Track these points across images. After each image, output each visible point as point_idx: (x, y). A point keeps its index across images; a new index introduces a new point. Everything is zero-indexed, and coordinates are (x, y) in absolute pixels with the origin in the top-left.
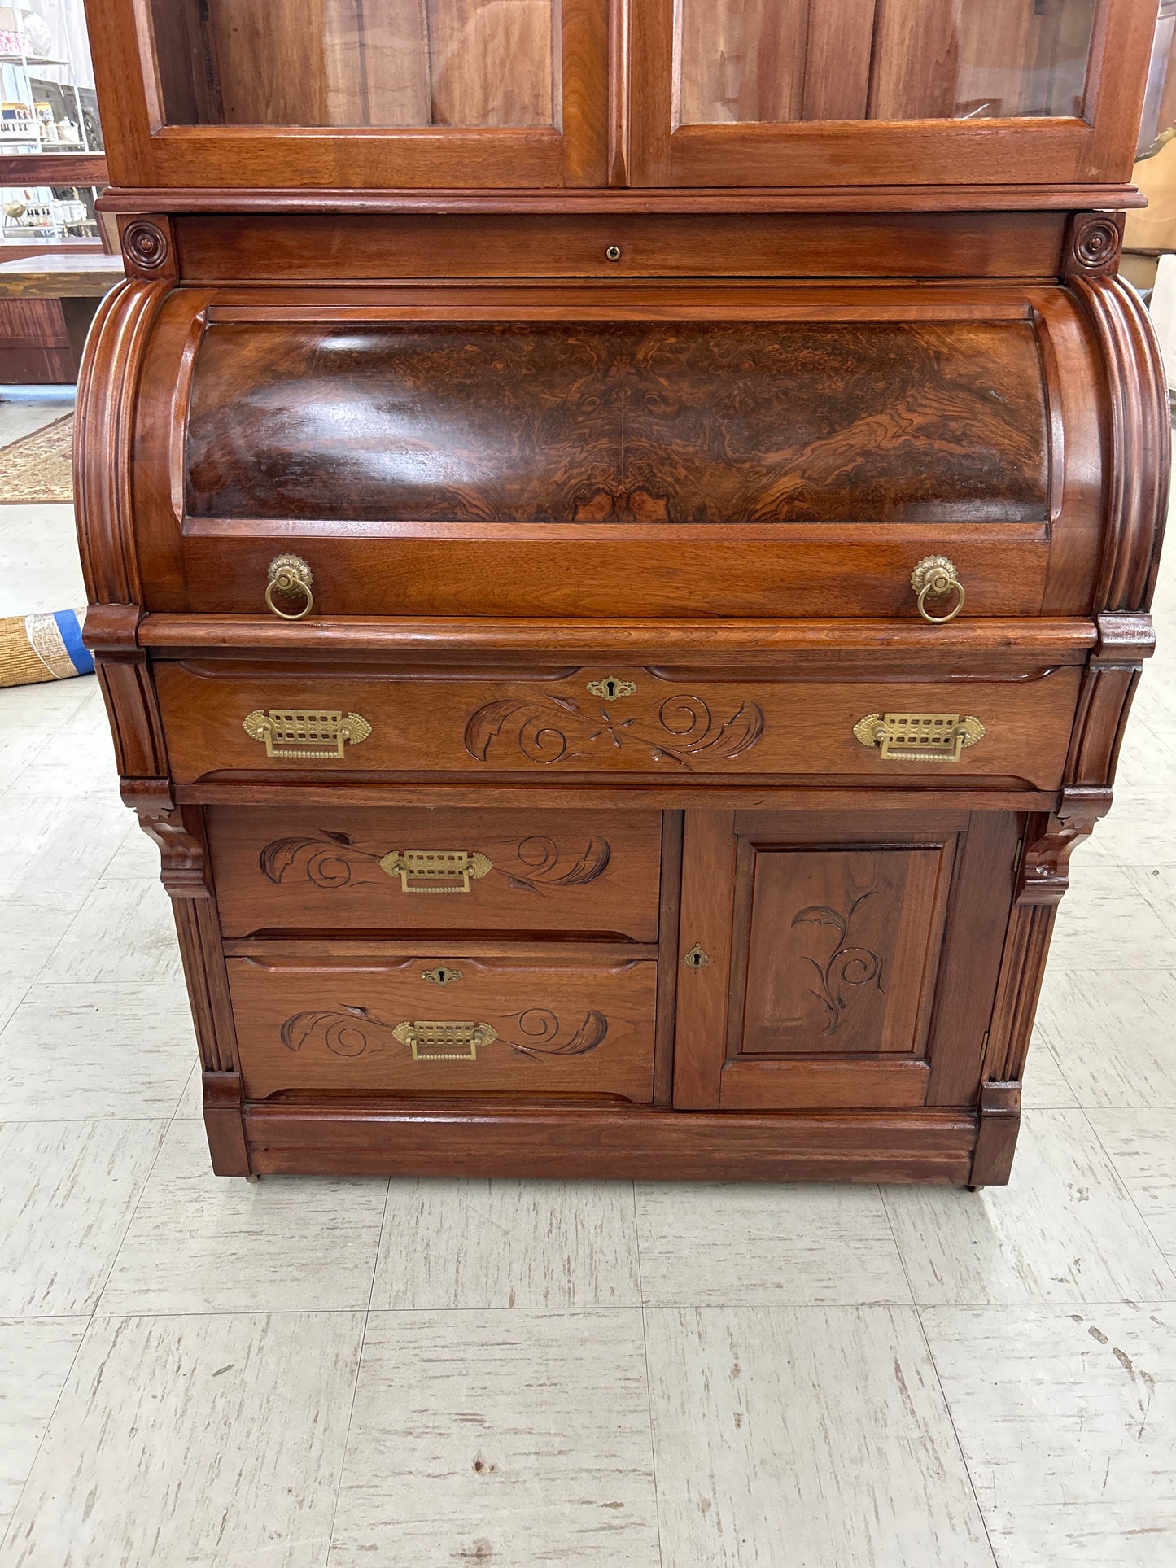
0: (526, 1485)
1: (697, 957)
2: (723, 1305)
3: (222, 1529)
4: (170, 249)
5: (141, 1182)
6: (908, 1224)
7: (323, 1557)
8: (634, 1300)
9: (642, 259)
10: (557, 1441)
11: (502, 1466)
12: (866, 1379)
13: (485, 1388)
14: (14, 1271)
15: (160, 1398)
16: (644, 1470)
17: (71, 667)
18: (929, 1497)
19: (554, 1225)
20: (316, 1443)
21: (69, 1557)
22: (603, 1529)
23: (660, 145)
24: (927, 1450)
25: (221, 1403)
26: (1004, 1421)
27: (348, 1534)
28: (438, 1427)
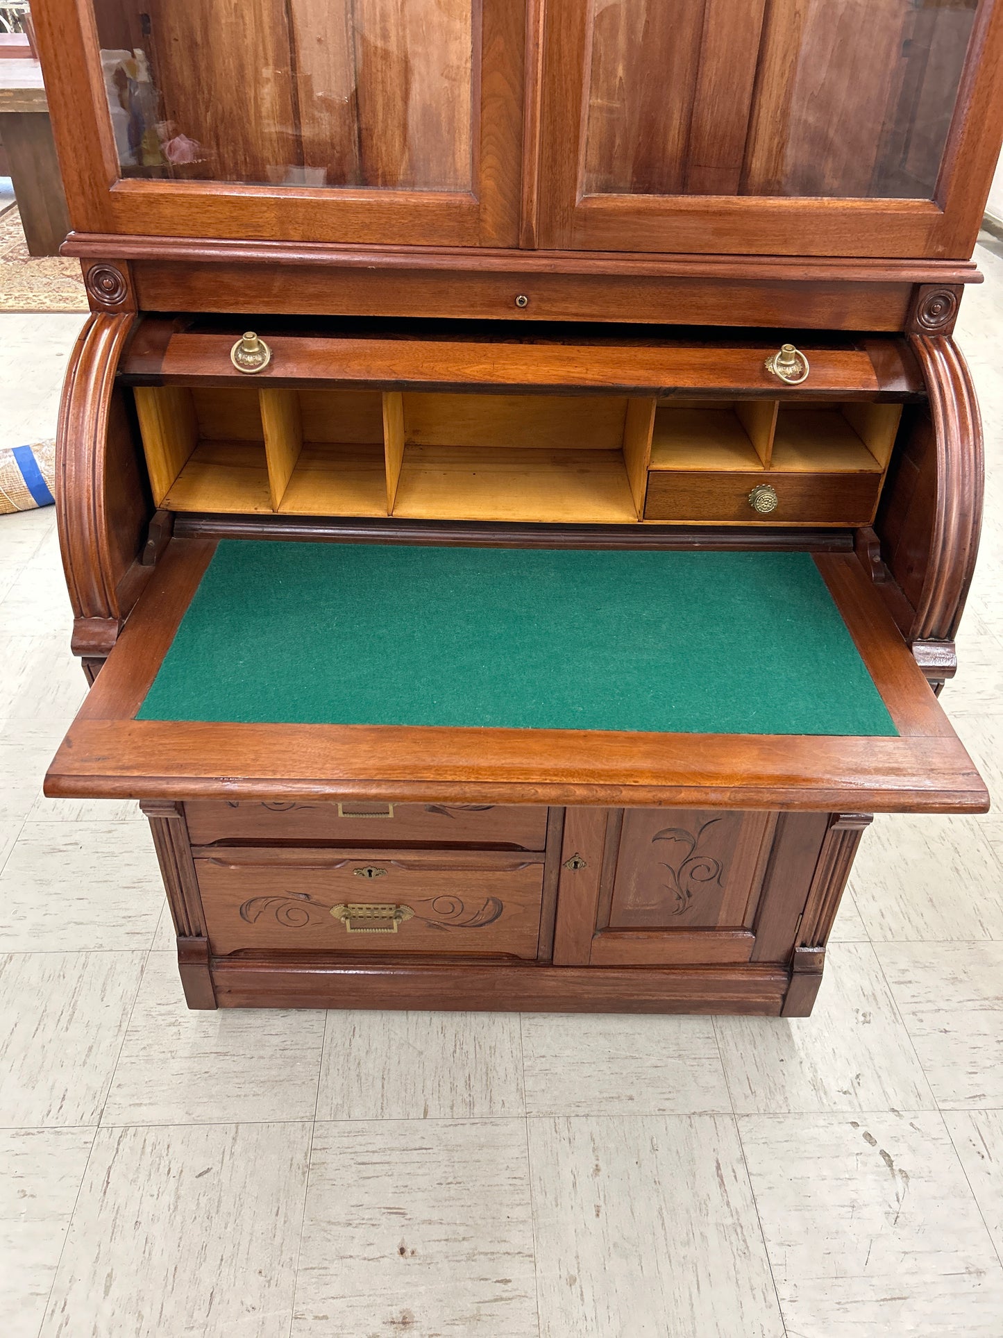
0: (439, 1266)
1: (576, 863)
2: (588, 1115)
3: (211, 1303)
4: (130, 288)
5: (129, 1007)
6: (732, 1044)
7: (287, 1326)
8: (520, 1111)
9: (546, 307)
10: (461, 1229)
11: (420, 1251)
12: (694, 1176)
13: (406, 1186)
14: (33, 1087)
15: (156, 1197)
16: (527, 1252)
17: (32, 501)
18: (737, 1272)
19: (458, 1047)
20: (279, 1233)
21: (95, 1327)
22: (496, 1300)
23: (566, 214)
24: (737, 1234)
25: (203, 1200)
26: (796, 1210)
27: (304, 1307)
28: (371, 1219)
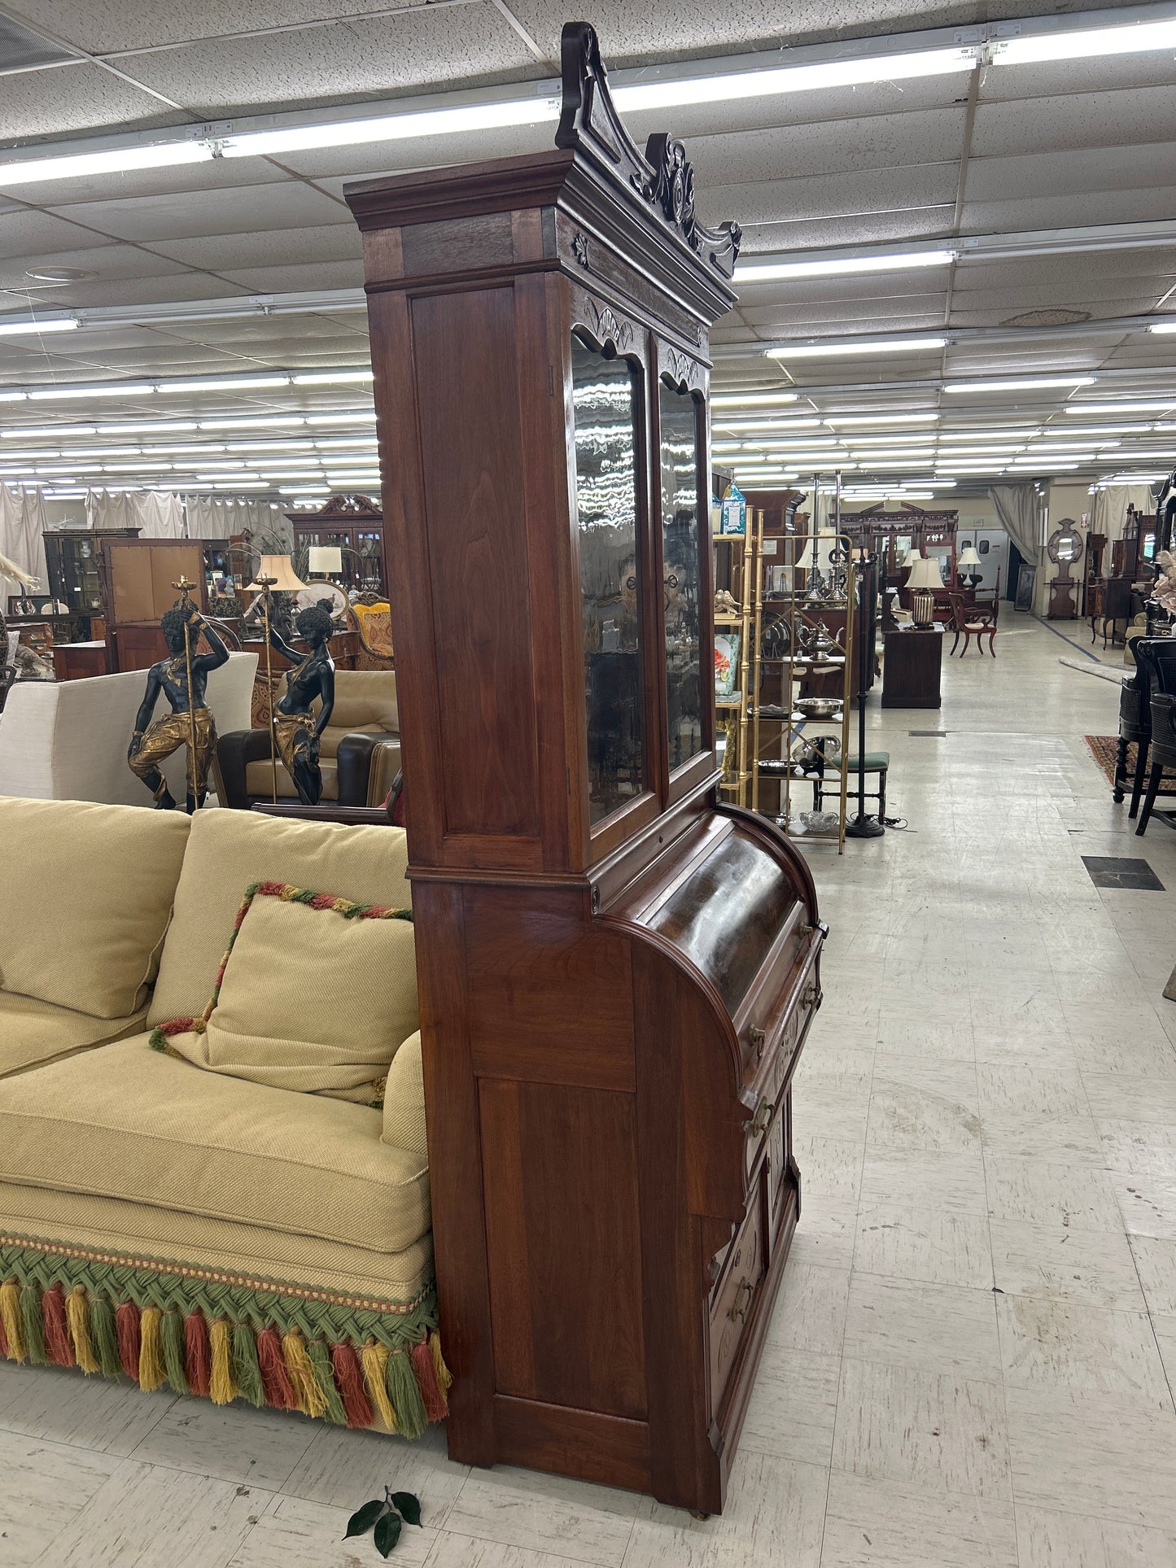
0: (946, 1418)
2: (844, 1329)
3: (972, 1541)
8: (837, 1359)
10: (922, 1404)
11: (936, 1426)
12: (892, 1298)
13: (889, 1425)
16: (938, 1377)
20: (919, 1498)
22: (969, 1397)
24: (929, 1291)
25: (890, 1541)
26: (916, 1266)
28: (912, 1447)
